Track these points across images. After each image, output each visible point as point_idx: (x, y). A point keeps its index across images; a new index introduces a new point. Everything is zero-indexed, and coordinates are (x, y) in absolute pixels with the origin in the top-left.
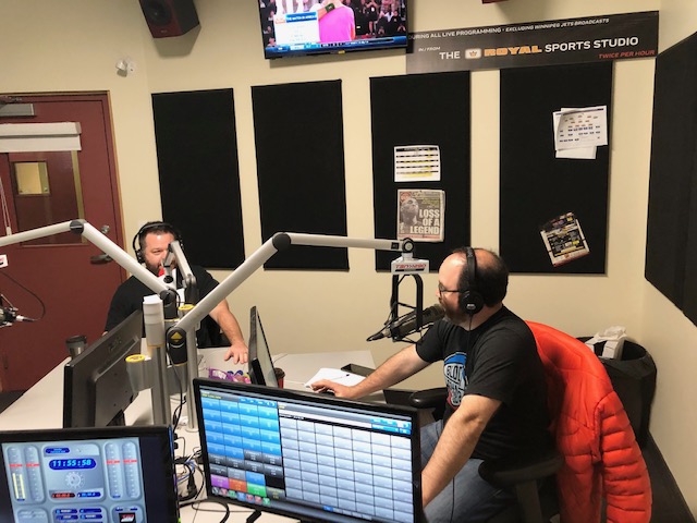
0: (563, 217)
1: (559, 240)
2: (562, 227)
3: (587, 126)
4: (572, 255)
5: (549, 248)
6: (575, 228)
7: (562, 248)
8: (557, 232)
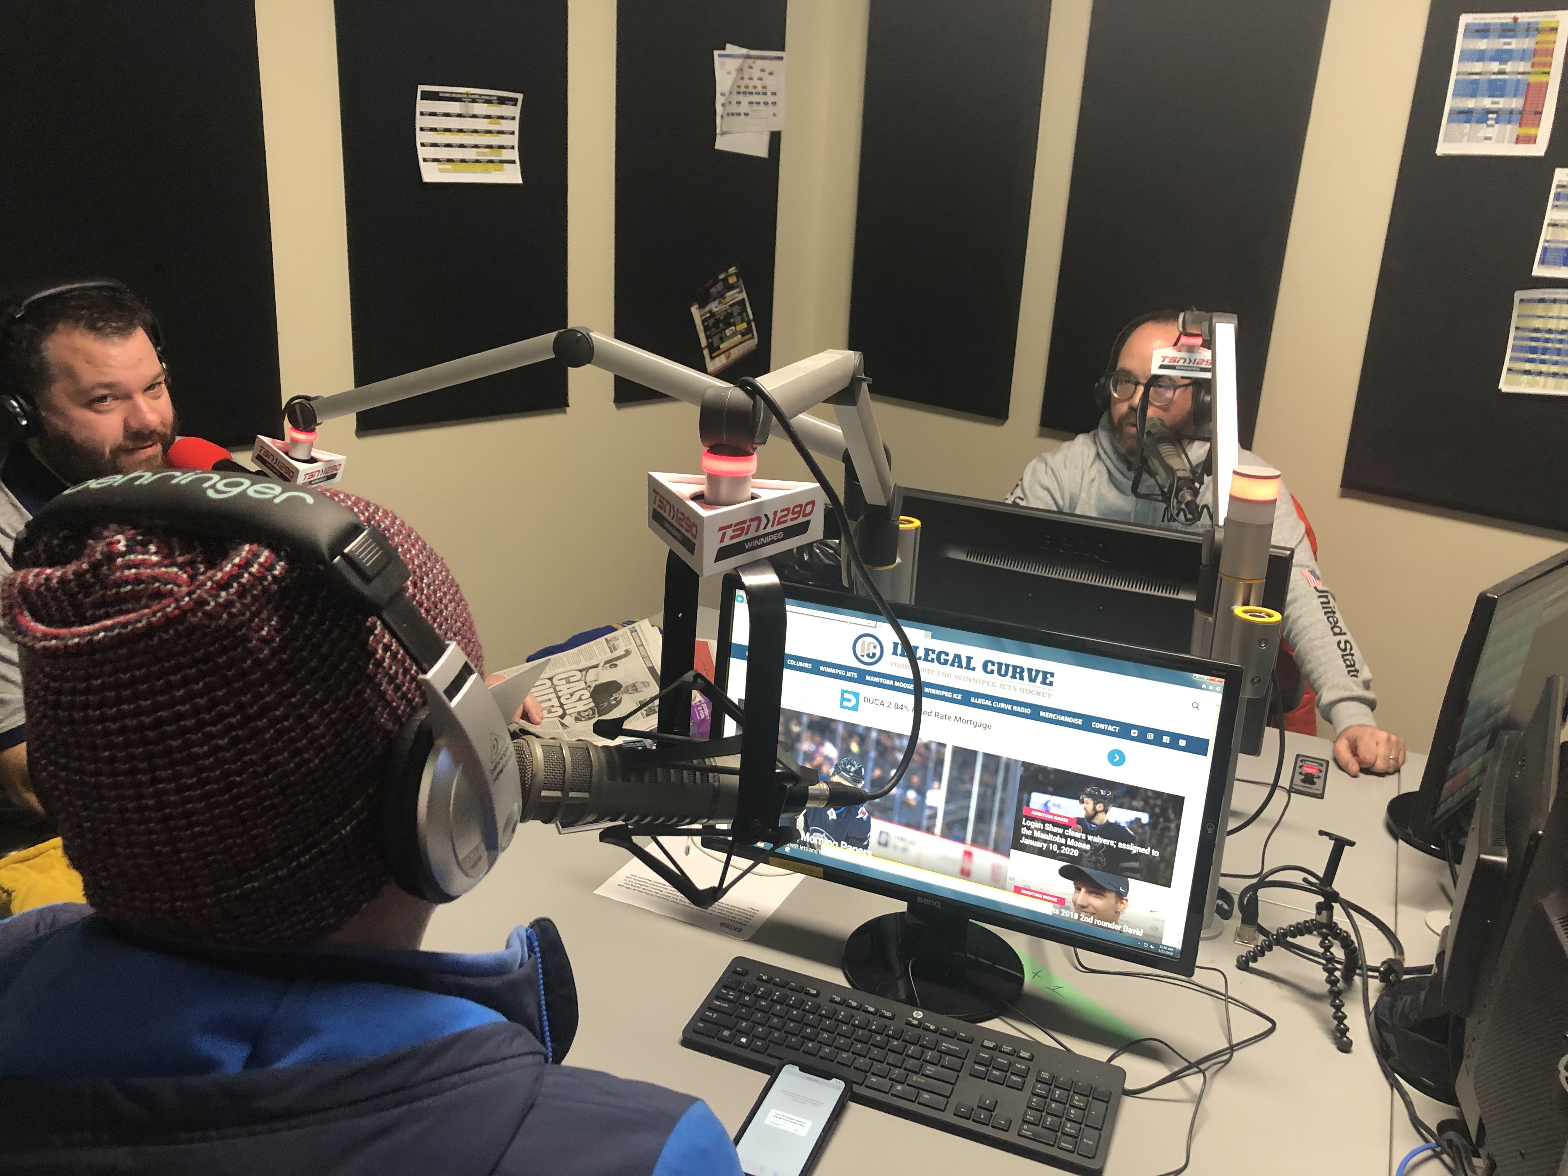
0: (722, 276)
1: (718, 321)
2: (721, 296)
3: (760, 89)
4: (736, 353)
5: (704, 342)
6: (739, 297)
7: (722, 340)
8: (714, 306)
